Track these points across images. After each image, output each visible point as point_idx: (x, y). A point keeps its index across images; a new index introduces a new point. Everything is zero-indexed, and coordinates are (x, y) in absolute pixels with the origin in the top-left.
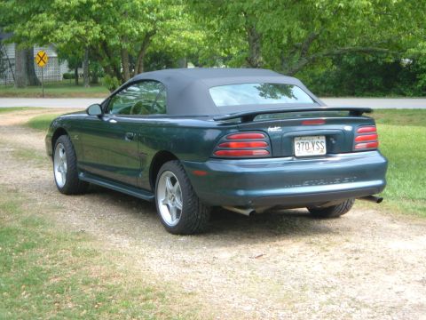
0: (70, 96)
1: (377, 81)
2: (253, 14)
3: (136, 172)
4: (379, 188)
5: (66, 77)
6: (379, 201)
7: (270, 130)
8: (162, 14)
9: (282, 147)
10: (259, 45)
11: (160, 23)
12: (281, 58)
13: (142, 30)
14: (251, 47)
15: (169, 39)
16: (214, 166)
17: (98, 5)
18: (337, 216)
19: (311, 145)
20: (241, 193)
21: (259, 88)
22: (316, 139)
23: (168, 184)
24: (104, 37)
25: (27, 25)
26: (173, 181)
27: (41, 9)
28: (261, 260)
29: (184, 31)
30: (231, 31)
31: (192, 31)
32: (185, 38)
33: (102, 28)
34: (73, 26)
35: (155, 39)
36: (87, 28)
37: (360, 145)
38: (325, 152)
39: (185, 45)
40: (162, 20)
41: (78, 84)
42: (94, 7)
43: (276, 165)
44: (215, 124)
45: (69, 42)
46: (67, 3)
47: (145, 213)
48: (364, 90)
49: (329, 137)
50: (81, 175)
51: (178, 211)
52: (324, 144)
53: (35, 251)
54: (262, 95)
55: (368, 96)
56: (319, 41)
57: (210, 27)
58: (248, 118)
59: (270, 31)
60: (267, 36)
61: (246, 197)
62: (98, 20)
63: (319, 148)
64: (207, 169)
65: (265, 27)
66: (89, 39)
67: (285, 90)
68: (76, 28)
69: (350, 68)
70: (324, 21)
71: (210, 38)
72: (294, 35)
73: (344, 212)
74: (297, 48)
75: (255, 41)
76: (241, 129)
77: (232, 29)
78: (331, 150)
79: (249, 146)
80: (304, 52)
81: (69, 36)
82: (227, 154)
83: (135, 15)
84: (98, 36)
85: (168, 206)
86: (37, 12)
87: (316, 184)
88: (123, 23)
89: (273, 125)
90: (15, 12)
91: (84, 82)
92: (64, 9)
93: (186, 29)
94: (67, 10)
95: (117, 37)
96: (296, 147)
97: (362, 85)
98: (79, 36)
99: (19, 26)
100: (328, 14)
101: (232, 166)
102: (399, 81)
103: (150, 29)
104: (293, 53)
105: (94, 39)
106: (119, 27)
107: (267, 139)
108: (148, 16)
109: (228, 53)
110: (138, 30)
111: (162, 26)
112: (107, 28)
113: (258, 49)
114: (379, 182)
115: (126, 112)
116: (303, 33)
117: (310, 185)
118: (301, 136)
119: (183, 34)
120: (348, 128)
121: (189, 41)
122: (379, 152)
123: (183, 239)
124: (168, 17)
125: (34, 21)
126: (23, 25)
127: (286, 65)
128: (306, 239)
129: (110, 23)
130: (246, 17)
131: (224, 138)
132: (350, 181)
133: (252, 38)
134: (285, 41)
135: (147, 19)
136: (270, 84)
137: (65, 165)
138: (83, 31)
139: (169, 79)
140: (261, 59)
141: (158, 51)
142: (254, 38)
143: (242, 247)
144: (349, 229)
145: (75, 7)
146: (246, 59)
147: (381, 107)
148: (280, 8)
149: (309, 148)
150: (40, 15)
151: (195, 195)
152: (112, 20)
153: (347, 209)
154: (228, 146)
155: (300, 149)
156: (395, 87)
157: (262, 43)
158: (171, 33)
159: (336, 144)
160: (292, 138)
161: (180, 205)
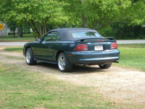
0: (13, 41)
1: (132, 34)
2: (84, 11)
3: (52, 57)
4: (118, 59)
5: (9, 34)
6: (118, 62)
7: (88, 43)
8: (52, 11)
9: (91, 48)
10: (86, 21)
11: (52, 14)
12: (93, 25)
13: (46, 16)
14: (83, 21)
15: (55, 19)
16: (73, 53)
17: (31, 8)
18: (107, 68)
19: (99, 48)
20: (81, 60)
21: (85, 33)
22: (100, 46)
23: (61, 59)
24: (33, 19)
25: (6, 15)
26: (63, 58)
27: (11, 9)
28: (86, 76)
29: (61, 17)
30: (77, 17)
31: (63, 16)
32: (61, 19)
33: (32, 16)
34: (22, 15)
35: (50, 19)
36: (27, 16)
37: (112, 48)
38: (103, 50)
39: (61, 21)
40: (53, 13)
41: (15, 37)
42: (29, 9)
43: (90, 53)
44: (74, 42)
45: (21, 21)
46: (20, 7)
47: (54, 68)
48: (127, 37)
49: (104, 45)
50: (35, 59)
51: (64, 66)
52: (103, 47)
53: (27, 76)
54: (86, 35)
55: (129, 39)
56: (105, 19)
57: (70, 15)
58: (82, 40)
59: (89, 17)
60: (88, 18)
61: (82, 61)
62: (31, 13)
63: (101, 48)
64: (72, 54)
65: (87, 16)
66: (28, 19)
67: (93, 34)
68: (23, 16)
69: (122, 29)
70: (105, 14)
71: (70, 19)
72: (96, 18)
73: (109, 67)
74: (98, 22)
75: (84, 20)
76: (80, 43)
77: (77, 16)
78: (104, 49)
79: (83, 48)
80: (100, 23)
81: (21, 18)
82: (77, 50)
83: (43, 11)
84: (31, 19)
85: (61, 65)
86: (9, 10)
87: (100, 58)
88: (39, 14)
89: (89, 42)
90: (2, 10)
91: (18, 36)
92: (19, 9)
93: (61, 16)
94: (20, 10)
95: (37, 19)
96: (95, 48)
97: (127, 35)
98: (24, 18)
99: (3, 15)
100: (105, 12)
101: (78, 53)
102: (141, 34)
103: (49, 16)
104: (97, 23)
105: (30, 20)
106: (38, 15)
107: (87, 46)
108: (48, 11)
109: (76, 24)
110: (45, 16)
111: (53, 15)
112: (34, 16)
113: (85, 22)
114: (117, 57)
115: (48, 40)
116: (98, 17)
117: (99, 58)
118: (96, 45)
119: (60, 18)
120: (109, 43)
121: (62, 20)
122: (118, 50)
123: (65, 73)
124: (55, 12)
125: (8, 13)
126: (5, 15)
127: (95, 27)
128: (98, 73)
129: (35, 14)
130: (81, 12)
131: (76, 46)
132: (109, 57)
133: (83, 19)
134: (93, 20)
135: (47, 12)
136: (89, 32)
137: (30, 57)
138: (26, 17)
139: (61, 31)
140: (87, 25)
141: (50, 23)
142: (84, 19)
143: (81, 75)
144: (110, 71)
145: (23, 9)
146: (82, 25)
147: (132, 43)
148: (91, 10)
149: (98, 48)
150: (11, 12)
151: (69, 61)
152: (35, 13)
153: (110, 66)
154: (77, 48)
155: (96, 49)
156: (139, 36)
157: (87, 20)
158: (56, 17)
159: (105, 47)
160: (94, 46)
161: (64, 64)
